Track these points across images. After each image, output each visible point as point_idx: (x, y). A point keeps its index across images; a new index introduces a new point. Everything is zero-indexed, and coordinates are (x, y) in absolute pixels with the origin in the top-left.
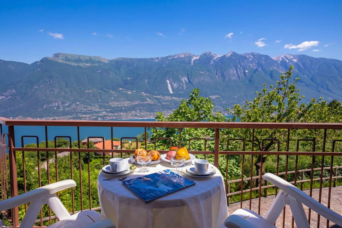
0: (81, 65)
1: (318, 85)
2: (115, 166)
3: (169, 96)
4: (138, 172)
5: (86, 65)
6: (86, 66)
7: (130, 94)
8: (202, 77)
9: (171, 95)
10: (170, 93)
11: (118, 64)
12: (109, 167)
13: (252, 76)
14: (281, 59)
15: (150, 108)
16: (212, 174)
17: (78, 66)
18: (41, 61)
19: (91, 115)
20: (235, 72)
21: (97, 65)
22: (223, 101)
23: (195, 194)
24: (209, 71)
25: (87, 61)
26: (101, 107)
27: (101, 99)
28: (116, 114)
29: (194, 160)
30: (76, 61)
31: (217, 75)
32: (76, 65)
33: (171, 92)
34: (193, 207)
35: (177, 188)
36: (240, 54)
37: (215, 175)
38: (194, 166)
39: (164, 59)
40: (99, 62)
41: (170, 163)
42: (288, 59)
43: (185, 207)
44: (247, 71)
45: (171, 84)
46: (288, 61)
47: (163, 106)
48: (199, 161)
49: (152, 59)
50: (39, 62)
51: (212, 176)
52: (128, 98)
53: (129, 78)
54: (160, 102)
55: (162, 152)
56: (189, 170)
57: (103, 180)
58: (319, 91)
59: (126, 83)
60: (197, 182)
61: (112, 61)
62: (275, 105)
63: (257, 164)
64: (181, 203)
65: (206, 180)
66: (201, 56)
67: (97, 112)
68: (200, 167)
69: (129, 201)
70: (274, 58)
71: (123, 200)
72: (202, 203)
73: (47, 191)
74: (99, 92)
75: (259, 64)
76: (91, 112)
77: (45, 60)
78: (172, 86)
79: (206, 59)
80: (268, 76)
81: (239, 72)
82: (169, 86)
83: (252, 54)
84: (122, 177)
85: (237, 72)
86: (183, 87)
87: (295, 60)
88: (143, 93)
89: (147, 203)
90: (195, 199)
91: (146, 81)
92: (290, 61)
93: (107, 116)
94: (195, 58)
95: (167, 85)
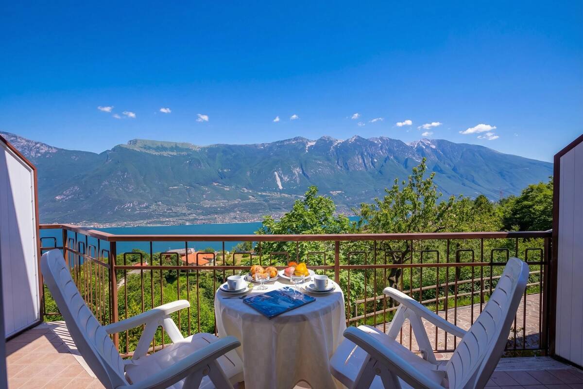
0: (165, 154)
1: (462, 176)
2: (233, 284)
3: (277, 192)
4: (256, 290)
5: (172, 153)
6: (171, 155)
7: (228, 191)
8: (320, 168)
9: (281, 192)
10: (279, 189)
11: (212, 152)
12: (227, 285)
13: (383, 166)
14: (416, 146)
15: (254, 209)
16: (332, 289)
17: (160, 156)
18: (114, 150)
19: (177, 218)
20: (361, 161)
21: (184, 153)
22: (348, 197)
23: (316, 309)
24: (329, 160)
25: (172, 149)
26: (189, 207)
27: (190, 197)
28: (209, 217)
29: (314, 276)
30: (157, 149)
31: (338, 165)
32: (157, 154)
33: (281, 187)
34: (313, 322)
35: (298, 304)
36: (366, 139)
37: (334, 291)
38: (313, 283)
39: (271, 146)
40: (188, 150)
41: (289, 280)
42: (424, 145)
43: (306, 323)
44: (375, 160)
45: (279, 176)
46: (424, 147)
47: (269, 205)
48: (318, 277)
49: (255, 146)
50: (110, 151)
51: (332, 292)
52: (224, 195)
53: (225, 171)
54: (266, 201)
55: (279, 269)
56: (308, 287)
57: (224, 298)
58: (464, 184)
59: (222, 176)
60: (317, 299)
61: (204, 148)
62: (409, 204)
63: (390, 278)
64: (303, 318)
65: (326, 296)
66: (318, 142)
67: (184, 215)
68: (320, 282)
69: (253, 318)
70: (408, 144)
71: (245, 317)
72: (322, 318)
73: (163, 312)
74: (187, 189)
75: (390, 151)
76: (177, 215)
77: (118, 149)
78: (281, 179)
79: (324, 145)
80: (402, 166)
81: (366, 161)
82: (278, 179)
83: (381, 139)
84: (241, 295)
85: (364, 161)
86: (295, 181)
87: (434, 147)
88: (244, 189)
89: (270, 318)
90: (316, 314)
91: (248, 174)
92: (428, 146)
93: (198, 219)
94: (310, 144)
95: (275, 179)
